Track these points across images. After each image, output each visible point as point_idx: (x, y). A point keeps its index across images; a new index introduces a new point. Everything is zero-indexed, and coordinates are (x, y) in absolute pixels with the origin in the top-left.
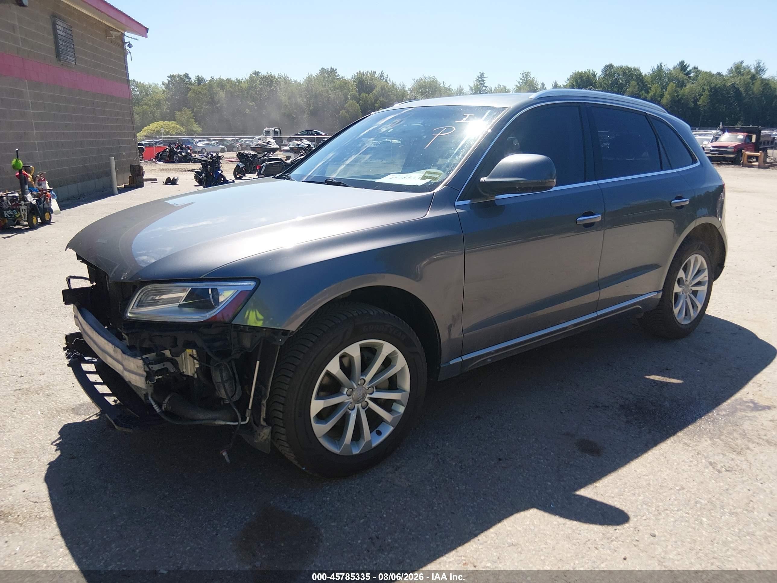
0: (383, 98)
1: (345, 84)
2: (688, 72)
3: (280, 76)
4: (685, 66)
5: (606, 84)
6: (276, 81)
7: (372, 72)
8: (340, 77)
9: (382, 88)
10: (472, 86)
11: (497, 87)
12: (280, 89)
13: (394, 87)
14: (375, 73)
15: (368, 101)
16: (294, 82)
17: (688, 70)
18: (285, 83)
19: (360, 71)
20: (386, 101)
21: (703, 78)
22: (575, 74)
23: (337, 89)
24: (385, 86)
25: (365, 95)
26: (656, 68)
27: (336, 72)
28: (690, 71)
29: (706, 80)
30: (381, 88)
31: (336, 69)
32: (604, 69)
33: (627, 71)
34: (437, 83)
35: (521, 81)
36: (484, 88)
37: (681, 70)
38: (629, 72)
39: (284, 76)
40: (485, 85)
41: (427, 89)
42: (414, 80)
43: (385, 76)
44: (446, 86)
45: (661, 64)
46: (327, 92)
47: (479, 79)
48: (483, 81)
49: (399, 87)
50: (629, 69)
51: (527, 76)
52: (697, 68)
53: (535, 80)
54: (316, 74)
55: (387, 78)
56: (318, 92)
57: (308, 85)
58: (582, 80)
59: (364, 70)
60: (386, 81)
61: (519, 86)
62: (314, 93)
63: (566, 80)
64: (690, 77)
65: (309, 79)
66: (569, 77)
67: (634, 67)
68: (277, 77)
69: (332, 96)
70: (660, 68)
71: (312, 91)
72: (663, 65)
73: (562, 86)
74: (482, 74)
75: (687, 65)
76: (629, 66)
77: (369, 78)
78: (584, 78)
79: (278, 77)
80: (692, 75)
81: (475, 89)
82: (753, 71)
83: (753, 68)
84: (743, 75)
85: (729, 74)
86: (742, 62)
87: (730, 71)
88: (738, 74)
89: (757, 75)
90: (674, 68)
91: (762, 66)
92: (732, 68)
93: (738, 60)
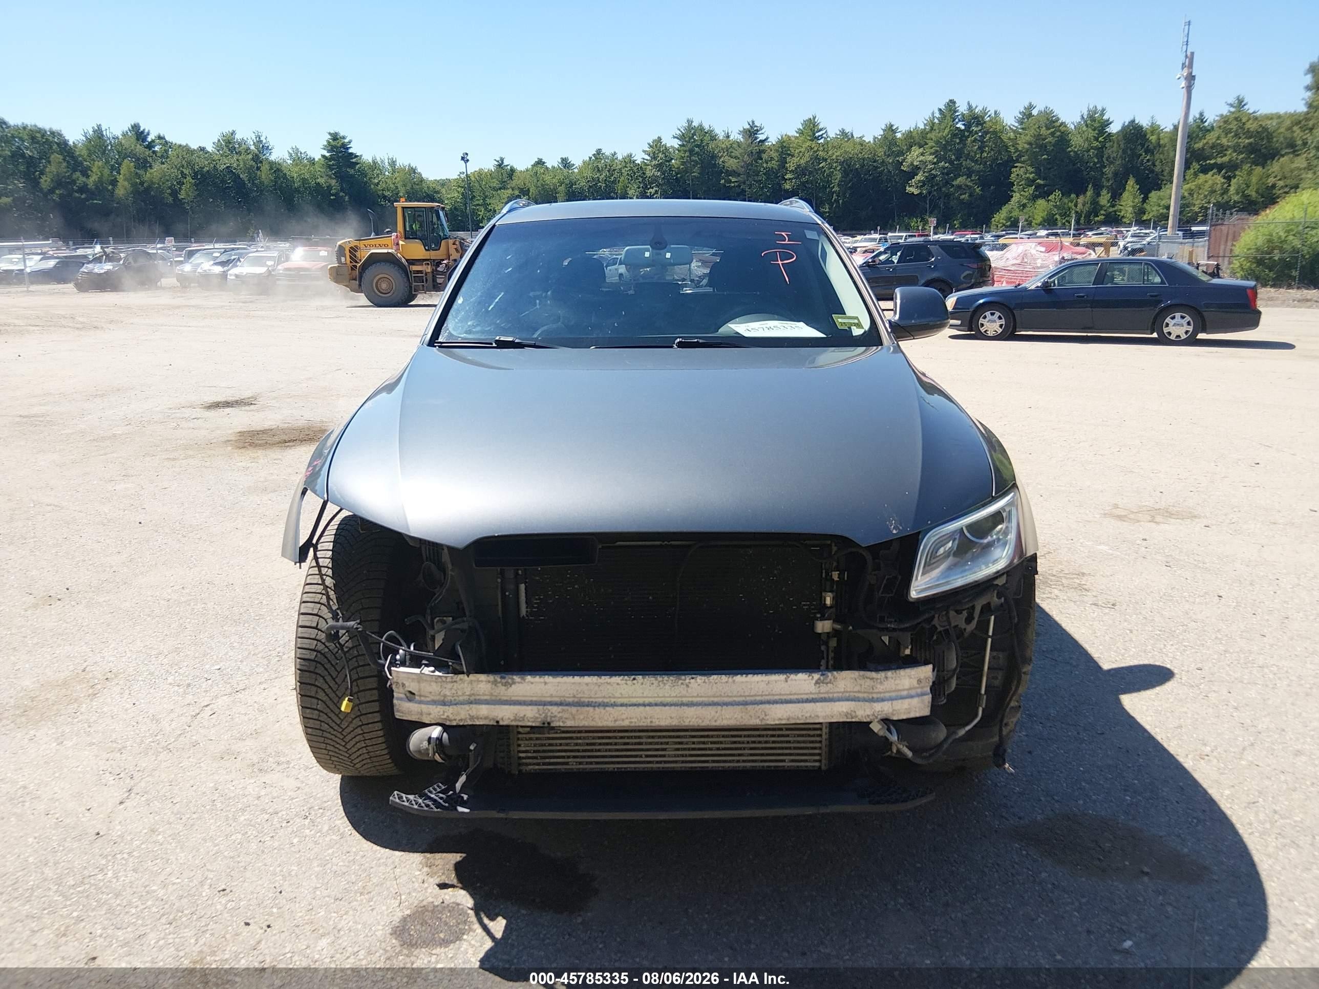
2: (150, 143)
4: (143, 132)
17: (149, 139)
21: (178, 155)
26: (91, 133)
28: (153, 141)
29: (184, 158)
37: (138, 139)
38: (42, 137)
45: (98, 126)
52: (164, 138)
64: (154, 152)
67: (51, 129)
70: (98, 132)
72: (103, 129)
75: (146, 131)
80: (157, 148)
82: (252, 147)
83: (252, 143)
84: (239, 153)
85: (218, 151)
86: (233, 133)
87: (218, 145)
88: (232, 152)
89: (261, 155)
90: (124, 135)
91: (264, 141)
92: (219, 141)
93: (227, 130)
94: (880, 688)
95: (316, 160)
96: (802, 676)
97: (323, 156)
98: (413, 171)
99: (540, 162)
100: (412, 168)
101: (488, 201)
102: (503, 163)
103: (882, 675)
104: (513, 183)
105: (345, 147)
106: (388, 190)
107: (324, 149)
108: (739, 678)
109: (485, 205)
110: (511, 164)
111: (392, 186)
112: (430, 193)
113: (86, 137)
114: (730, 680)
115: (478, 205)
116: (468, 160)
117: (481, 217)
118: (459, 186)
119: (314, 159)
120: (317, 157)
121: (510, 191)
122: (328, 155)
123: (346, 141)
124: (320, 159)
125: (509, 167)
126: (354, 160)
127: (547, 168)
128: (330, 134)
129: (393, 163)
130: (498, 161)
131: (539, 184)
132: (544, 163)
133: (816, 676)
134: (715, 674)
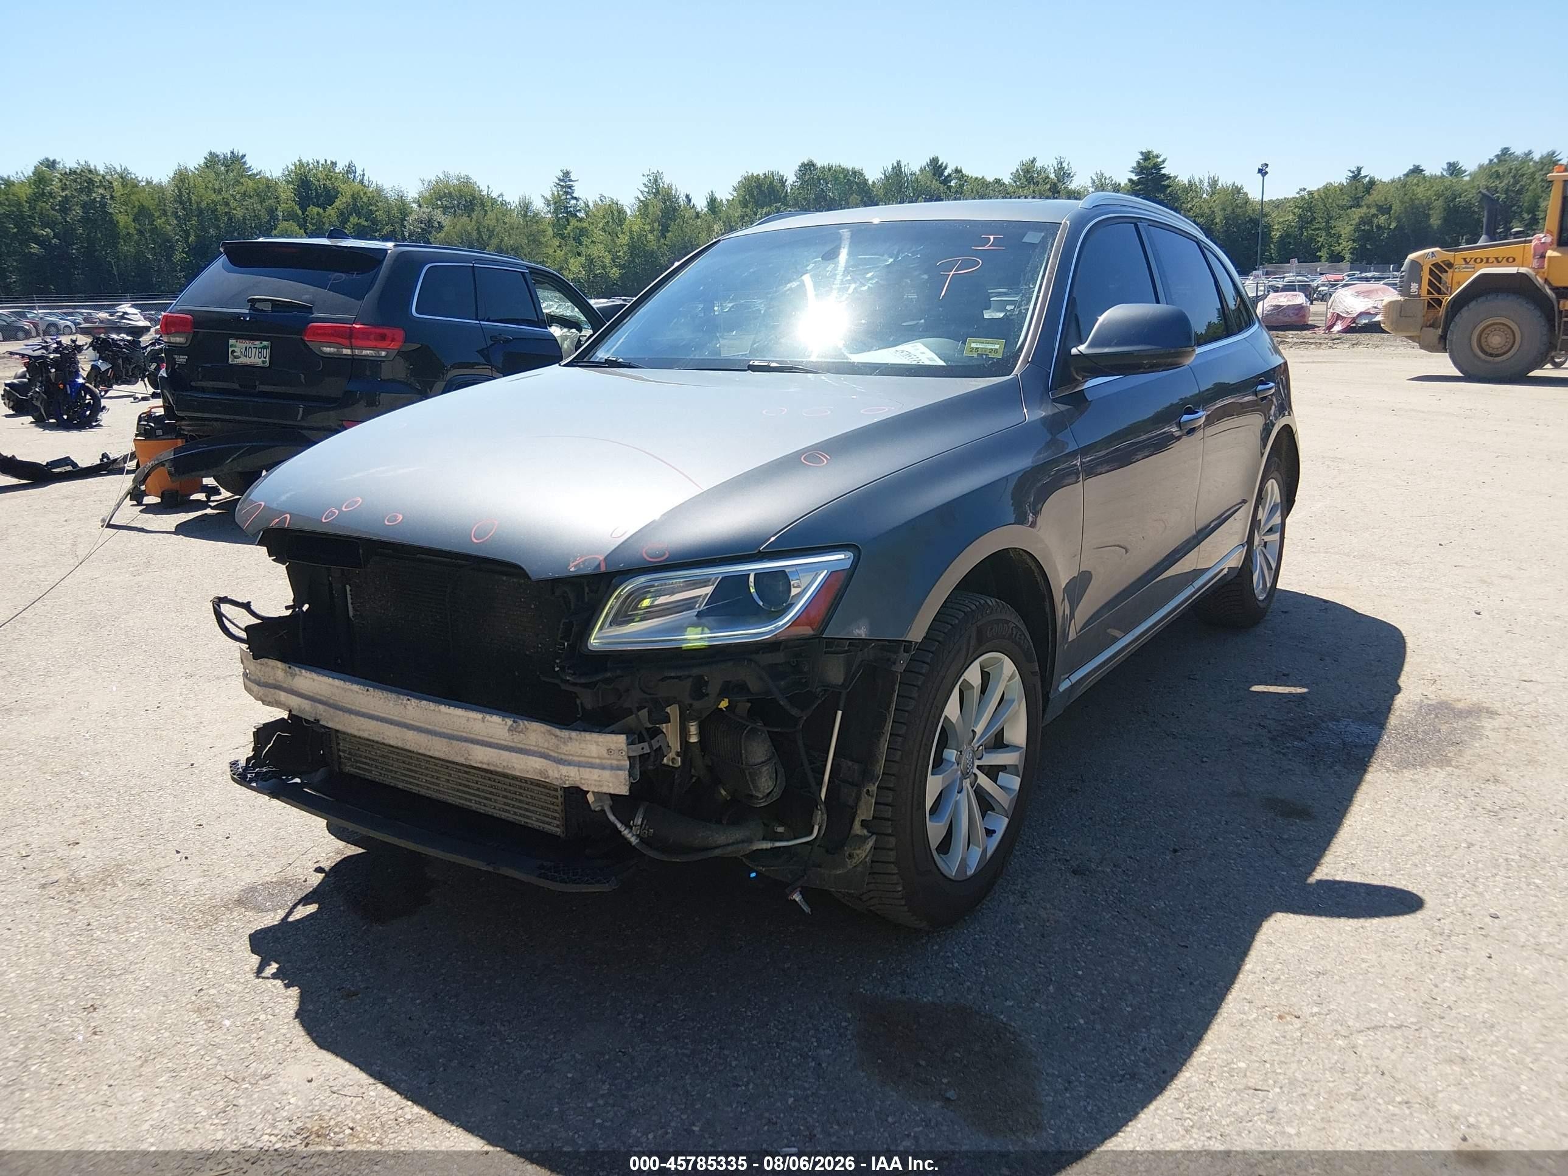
0: (359, 215)
1: (268, 187)
2: (946, 177)
3: (110, 170)
4: (941, 166)
5: (805, 199)
6: (101, 181)
7: (329, 162)
8: (255, 171)
9: (355, 197)
10: (549, 196)
11: (598, 200)
12: (112, 197)
13: (380, 195)
14: (334, 164)
15: (324, 224)
16: (144, 184)
17: (946, 174)
18: (124, 186)
19: (300, 161)
20: (366, 224)
21: (972, 189)
22: (747, 179)
23: (250, 197)
24: (362, 193)
25: (316, 210)
26: (890, 170)
27: (245, 163)
28: (949, 175)
29: (978, 193)
30: (353, 195)
31: (243, 156)
32: (800, 171)
33: (842, 176)
34: (474, 189)
35: (647, 190)
36: (573, 202)
37: (934, 175)
38: (845, 176)
39: (119, 170)
40: (574, 195)
41: (454, 200)
42: (423, 181)
43: (359, 172)
44: (494, 195)
45: (899, 162)
46: (227, 204)
47: (562, 183)
48: (570, 187)
49: (392, 196)
50: (845, 171)
51: (656, 181)
52: (961, 171)
53: (674, 187)
54: (197, 166)
55: (364, 175)
56: (203, 205)
57: (179, 190)
58: (761, 191)
59: (308, 158)
60: (362, 181)
61: (642, 199)
62: (195, 206)
63: (731, 190)
64: (949, 188)
65: (181, 177)
66: (736, 184)
67: (853, 169)
68: (102, 172)
69: (239, 213)
70: (898, 169)
71: (190, 203)
72: (903, 165)
73: (724, 201)
74: (567, 174)
75: (944, 165)
76: (844, 165)
77: (321, 176)
78: (765, 188)
79: (107, 173)
80: (952, 184)
81: (555, 203)
82: (1052, 176)
83: (1052, 171)
84: (1037, 183)
85: (1015, 182)
86: (1033, 161)
87: (1016, 177)
88: (1029, 183)
89: (1059, 184)
90: (922, 170)
91: (1066, 168)
92: (1017, 170)
93: (1026, 158)
94: (564, 749)
95: (1122, 185)
96: (496, 719)
97: (1130, 180)
98: (1238, 190)
99: (1417, 170)
100: (1237, 187)
101: (1333, 223)
102: (1359, 173)
103: (565, 734)
104: (1369, 199)
105: (1157, 167)
106: (1202, 216)
107: (1132, 172)
108: (443, 708)
109: (1328, 228)
110: (1372, 175)
111: (1207, 211)
112: (1253, 216)
113: (885, 174)
114: (437, 709)
115: (1319, 229)
116: (1266, 173)
117: (1320, 244)
118: (1296, 207)
119: (1120, 184)
120: (1123, 182)
121: (1364, 210)
122: (1135, 178)
123: (1159, 160)
124: (1126, 185)
125: (1367, 179)
126: (1166, 183)
127: (1424, 177)
128: (1142, 153)
129: (1214, 183)
130: (1353, 172)
131: (1406, 199)
132: (1422, 170)
133: (509, 722)
134: (426, 700)
